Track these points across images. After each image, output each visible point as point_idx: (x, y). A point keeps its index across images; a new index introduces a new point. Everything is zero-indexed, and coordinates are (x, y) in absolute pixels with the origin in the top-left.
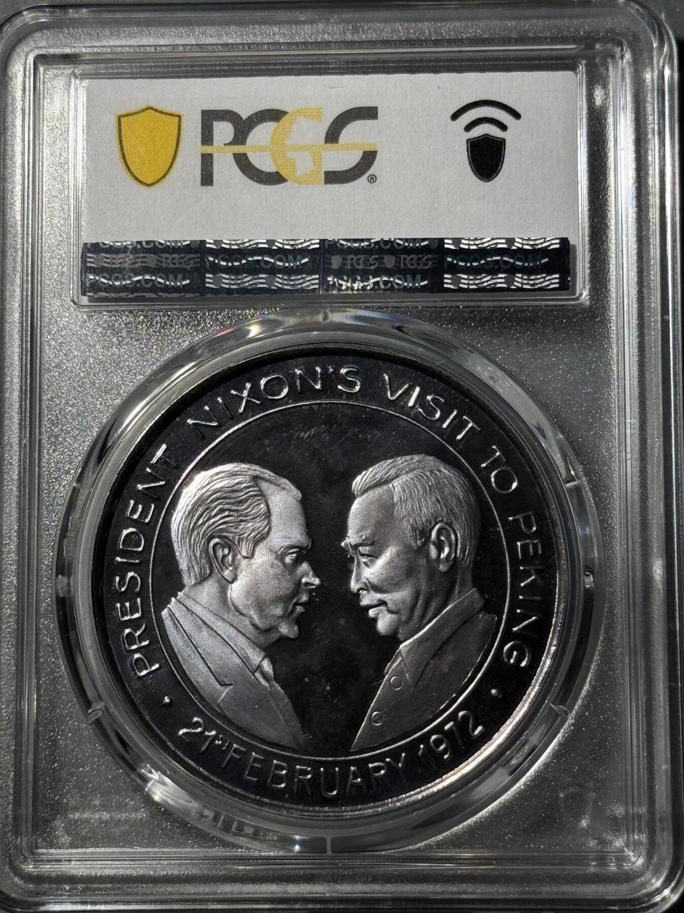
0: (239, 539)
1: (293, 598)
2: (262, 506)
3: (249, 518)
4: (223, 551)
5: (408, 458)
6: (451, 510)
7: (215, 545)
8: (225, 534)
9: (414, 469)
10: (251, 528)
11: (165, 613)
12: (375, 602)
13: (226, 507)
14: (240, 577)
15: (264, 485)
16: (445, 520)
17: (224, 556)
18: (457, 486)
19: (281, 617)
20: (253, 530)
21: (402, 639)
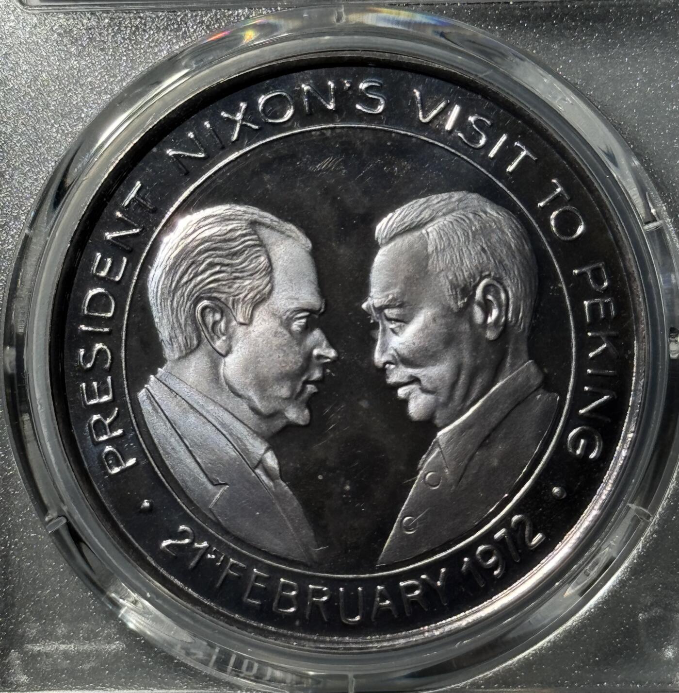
0: (233, 301)
1: (302, 374)
2: (262, 259)
3: (245, 274)
4: (213, 316)
5: (445, 196)
6: (501, 262)
7: (205, 308)
8: (215, 295)
9: (453, 210)
10: (248, 287)
11: (142, 394)
12: (405, 380)
13: (217, 260)
14: (235, 349)
15: (264, 233)
16: (492, 274)
17: (215, 323)
18: (508, 232)
19: (288, 399)
20: (252, 290)
21: (440, 425)
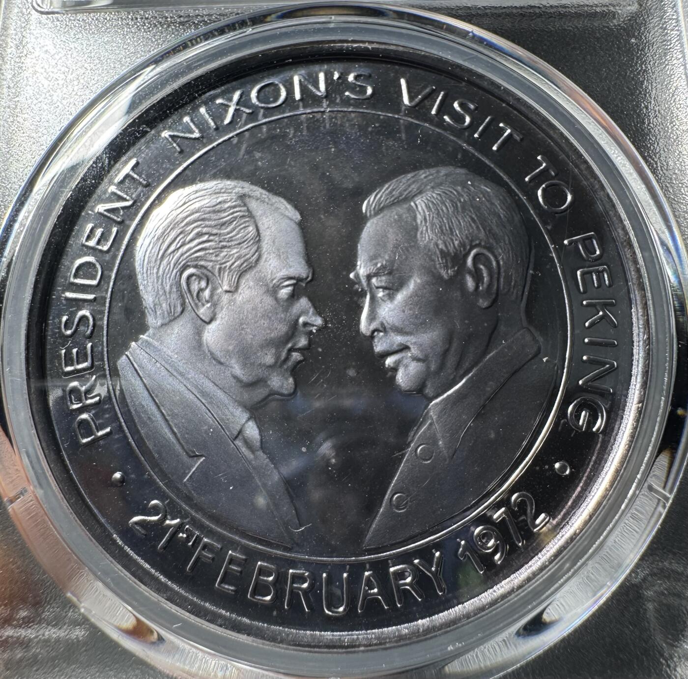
2: (251, 228)
12: (395, 347)
